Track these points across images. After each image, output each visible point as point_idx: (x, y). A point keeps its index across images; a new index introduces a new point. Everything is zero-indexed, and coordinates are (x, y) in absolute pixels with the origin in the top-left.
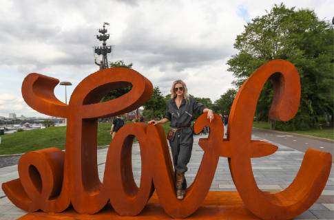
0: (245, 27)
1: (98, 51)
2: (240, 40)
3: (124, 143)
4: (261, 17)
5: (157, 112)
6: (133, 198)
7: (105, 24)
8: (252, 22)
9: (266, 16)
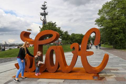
0: (103, 6)
1: (42, 14)
2: (100, 12)
3: (51, 51)
4: (109, 2)
5: (67, 41)
6: (53, 68)
7: (45, 2)
8: (105, 4)
9: (111, 2)
